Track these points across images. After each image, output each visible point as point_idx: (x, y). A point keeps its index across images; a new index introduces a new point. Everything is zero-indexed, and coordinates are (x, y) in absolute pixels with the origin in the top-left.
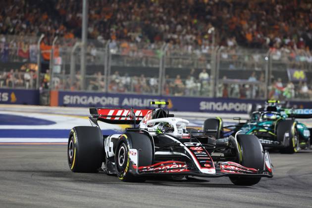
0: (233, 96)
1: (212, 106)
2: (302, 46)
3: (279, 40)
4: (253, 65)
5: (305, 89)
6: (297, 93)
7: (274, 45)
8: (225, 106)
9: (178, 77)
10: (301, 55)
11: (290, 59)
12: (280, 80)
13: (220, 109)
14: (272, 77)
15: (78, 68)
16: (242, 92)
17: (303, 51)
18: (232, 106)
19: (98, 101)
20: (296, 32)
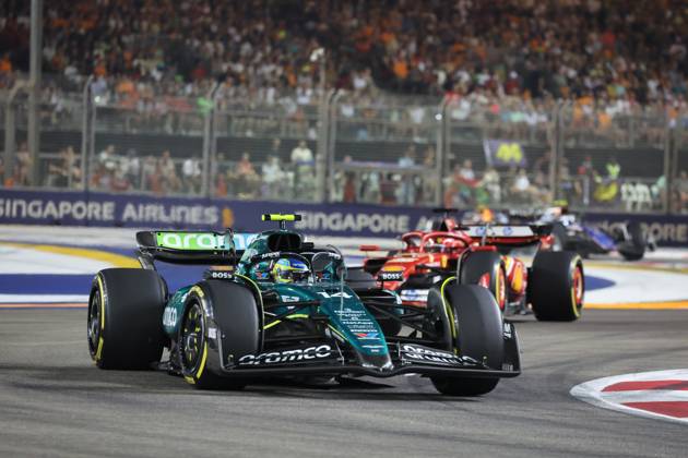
0: (367, 199)
1: (321, 221)
2: (515, 90)
3: (465, 77)
4: (410, 132)
5: (522, 184)
6: (505, 192)
7: (456, 87)
8: (349, 222)
9: (246, 156)
10: (512, 109)
11: (490, 117)
12: (468, 163)
13: (338, 227)
14: (451, 156)
15: (21, 137)
16: (387, 190)
17: (517, 99)
18: (363, 220)
19: (68, 211)
20: (501, 61)
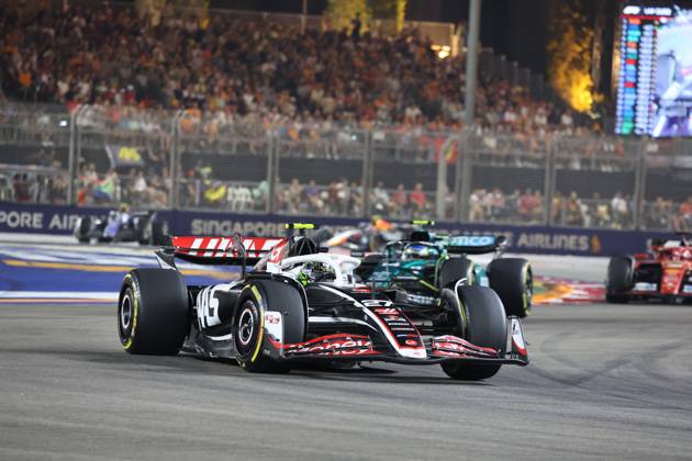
2: (132, 101)
3: (85, 88)
4: (38, 137)
5: (141, 185)
6: (125, 192)
7: (76, 97)
10: (130, 116)
12: (92, 166)
14: (81, 160)
17: (132, 109)
